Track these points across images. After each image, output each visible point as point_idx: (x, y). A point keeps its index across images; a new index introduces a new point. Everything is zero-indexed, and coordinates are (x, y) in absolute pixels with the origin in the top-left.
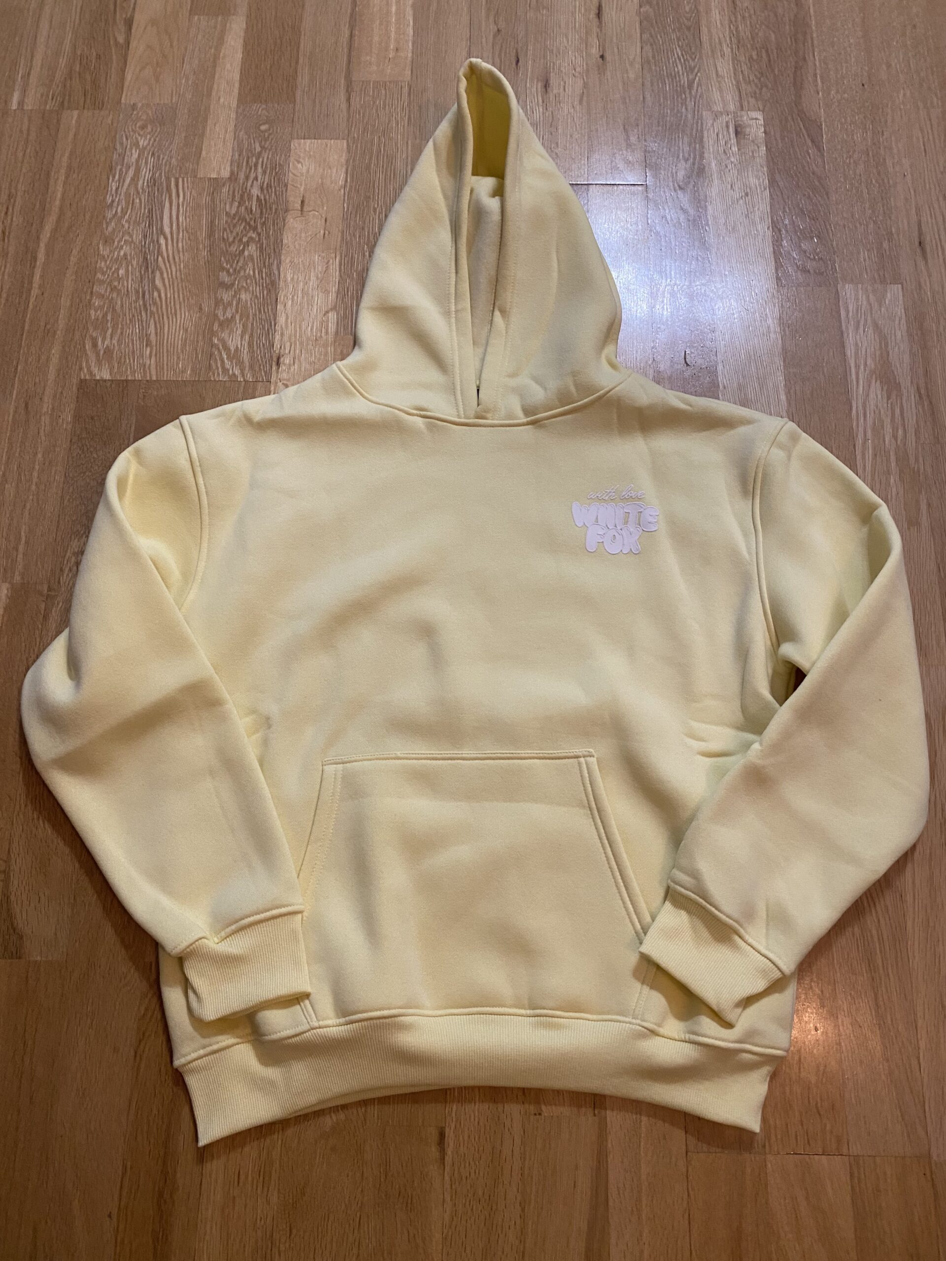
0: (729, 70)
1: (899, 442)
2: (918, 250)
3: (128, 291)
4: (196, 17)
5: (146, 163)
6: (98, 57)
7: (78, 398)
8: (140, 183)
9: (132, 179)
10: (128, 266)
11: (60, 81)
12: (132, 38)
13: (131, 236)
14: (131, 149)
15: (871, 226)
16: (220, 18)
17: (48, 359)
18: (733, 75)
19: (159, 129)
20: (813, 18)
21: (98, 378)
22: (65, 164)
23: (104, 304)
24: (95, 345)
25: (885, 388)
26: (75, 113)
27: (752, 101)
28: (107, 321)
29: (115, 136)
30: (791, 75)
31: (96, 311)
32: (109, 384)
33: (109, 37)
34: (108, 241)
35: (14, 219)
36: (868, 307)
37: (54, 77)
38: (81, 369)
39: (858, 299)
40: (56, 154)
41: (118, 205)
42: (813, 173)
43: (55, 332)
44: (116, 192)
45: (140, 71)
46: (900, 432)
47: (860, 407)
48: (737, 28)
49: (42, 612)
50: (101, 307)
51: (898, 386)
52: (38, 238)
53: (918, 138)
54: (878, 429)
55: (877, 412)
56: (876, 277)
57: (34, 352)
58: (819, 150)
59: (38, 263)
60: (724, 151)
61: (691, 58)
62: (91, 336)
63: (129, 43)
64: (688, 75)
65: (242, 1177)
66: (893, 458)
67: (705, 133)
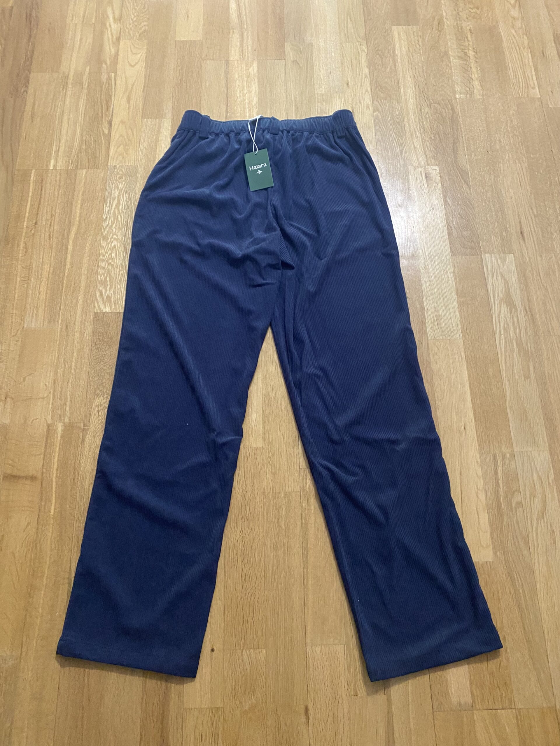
0: (421, 145)
1: (517, 336)
2: (521, 237)
3: (117, 265)
4: (145, 119)
5: (123, 197)
6: (95, 141)
7: (94, 323)
8: (121, 207)
9: (116, 206)
10: (116, 252)
11: (75, 154)
12: (112, 131)
13: (117, 236)
14: (115, 190)
15: (496, 224)
16: (157, 120)
17: (77, 302)
18: (422, 147)
19: (129, 179)
20: (461, 117)
21: (104, 311)
22: (80, 198)
23: (105, 272)
24: (101, 294)
25: (509, 308)
26: (84, 171)
27: (433, 161)
28: (107, 281)
29: (106, 183)
30: (452, 148)
31: (101, 276)
32: (110, 315)
33: (100, 130)
34: (105, 238)
35: (55, 227)
36: (498, 266)
37: (72, 152)
38: (95, 307)
39: (492, 262)
40: (75, 192)
41: (109, 220)
42: (466, 197)
43: (80, 288)
44: (108, 213)
45: (117, 148)
46: (518, 330)
47: (497, 318)
48: (423, 123)
49: (81, 438)
50: (103, 274)
51: (515, 306)
52: (68, 237)
53: (517, 178)
54: (506, 329)
55: (505, 320)
56: (501, 250)
57: (69, 299)
58: (468, 185)
59: (69, 251)
60: (421, 187)
61: (401, 138)
62: (99, 289)
63: (111, 133)
64: (399, 148)
65: (204, 737)
66: (515, 344)
67: (410, 177)
